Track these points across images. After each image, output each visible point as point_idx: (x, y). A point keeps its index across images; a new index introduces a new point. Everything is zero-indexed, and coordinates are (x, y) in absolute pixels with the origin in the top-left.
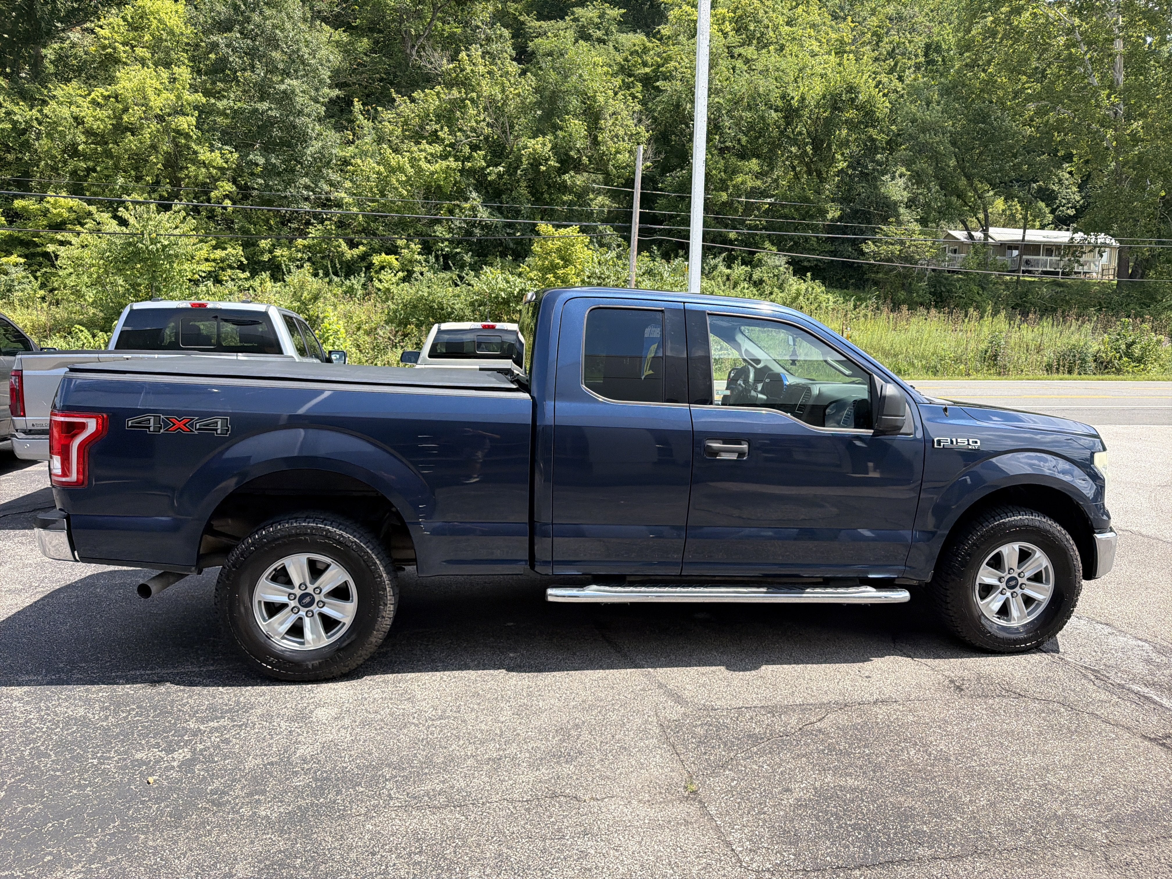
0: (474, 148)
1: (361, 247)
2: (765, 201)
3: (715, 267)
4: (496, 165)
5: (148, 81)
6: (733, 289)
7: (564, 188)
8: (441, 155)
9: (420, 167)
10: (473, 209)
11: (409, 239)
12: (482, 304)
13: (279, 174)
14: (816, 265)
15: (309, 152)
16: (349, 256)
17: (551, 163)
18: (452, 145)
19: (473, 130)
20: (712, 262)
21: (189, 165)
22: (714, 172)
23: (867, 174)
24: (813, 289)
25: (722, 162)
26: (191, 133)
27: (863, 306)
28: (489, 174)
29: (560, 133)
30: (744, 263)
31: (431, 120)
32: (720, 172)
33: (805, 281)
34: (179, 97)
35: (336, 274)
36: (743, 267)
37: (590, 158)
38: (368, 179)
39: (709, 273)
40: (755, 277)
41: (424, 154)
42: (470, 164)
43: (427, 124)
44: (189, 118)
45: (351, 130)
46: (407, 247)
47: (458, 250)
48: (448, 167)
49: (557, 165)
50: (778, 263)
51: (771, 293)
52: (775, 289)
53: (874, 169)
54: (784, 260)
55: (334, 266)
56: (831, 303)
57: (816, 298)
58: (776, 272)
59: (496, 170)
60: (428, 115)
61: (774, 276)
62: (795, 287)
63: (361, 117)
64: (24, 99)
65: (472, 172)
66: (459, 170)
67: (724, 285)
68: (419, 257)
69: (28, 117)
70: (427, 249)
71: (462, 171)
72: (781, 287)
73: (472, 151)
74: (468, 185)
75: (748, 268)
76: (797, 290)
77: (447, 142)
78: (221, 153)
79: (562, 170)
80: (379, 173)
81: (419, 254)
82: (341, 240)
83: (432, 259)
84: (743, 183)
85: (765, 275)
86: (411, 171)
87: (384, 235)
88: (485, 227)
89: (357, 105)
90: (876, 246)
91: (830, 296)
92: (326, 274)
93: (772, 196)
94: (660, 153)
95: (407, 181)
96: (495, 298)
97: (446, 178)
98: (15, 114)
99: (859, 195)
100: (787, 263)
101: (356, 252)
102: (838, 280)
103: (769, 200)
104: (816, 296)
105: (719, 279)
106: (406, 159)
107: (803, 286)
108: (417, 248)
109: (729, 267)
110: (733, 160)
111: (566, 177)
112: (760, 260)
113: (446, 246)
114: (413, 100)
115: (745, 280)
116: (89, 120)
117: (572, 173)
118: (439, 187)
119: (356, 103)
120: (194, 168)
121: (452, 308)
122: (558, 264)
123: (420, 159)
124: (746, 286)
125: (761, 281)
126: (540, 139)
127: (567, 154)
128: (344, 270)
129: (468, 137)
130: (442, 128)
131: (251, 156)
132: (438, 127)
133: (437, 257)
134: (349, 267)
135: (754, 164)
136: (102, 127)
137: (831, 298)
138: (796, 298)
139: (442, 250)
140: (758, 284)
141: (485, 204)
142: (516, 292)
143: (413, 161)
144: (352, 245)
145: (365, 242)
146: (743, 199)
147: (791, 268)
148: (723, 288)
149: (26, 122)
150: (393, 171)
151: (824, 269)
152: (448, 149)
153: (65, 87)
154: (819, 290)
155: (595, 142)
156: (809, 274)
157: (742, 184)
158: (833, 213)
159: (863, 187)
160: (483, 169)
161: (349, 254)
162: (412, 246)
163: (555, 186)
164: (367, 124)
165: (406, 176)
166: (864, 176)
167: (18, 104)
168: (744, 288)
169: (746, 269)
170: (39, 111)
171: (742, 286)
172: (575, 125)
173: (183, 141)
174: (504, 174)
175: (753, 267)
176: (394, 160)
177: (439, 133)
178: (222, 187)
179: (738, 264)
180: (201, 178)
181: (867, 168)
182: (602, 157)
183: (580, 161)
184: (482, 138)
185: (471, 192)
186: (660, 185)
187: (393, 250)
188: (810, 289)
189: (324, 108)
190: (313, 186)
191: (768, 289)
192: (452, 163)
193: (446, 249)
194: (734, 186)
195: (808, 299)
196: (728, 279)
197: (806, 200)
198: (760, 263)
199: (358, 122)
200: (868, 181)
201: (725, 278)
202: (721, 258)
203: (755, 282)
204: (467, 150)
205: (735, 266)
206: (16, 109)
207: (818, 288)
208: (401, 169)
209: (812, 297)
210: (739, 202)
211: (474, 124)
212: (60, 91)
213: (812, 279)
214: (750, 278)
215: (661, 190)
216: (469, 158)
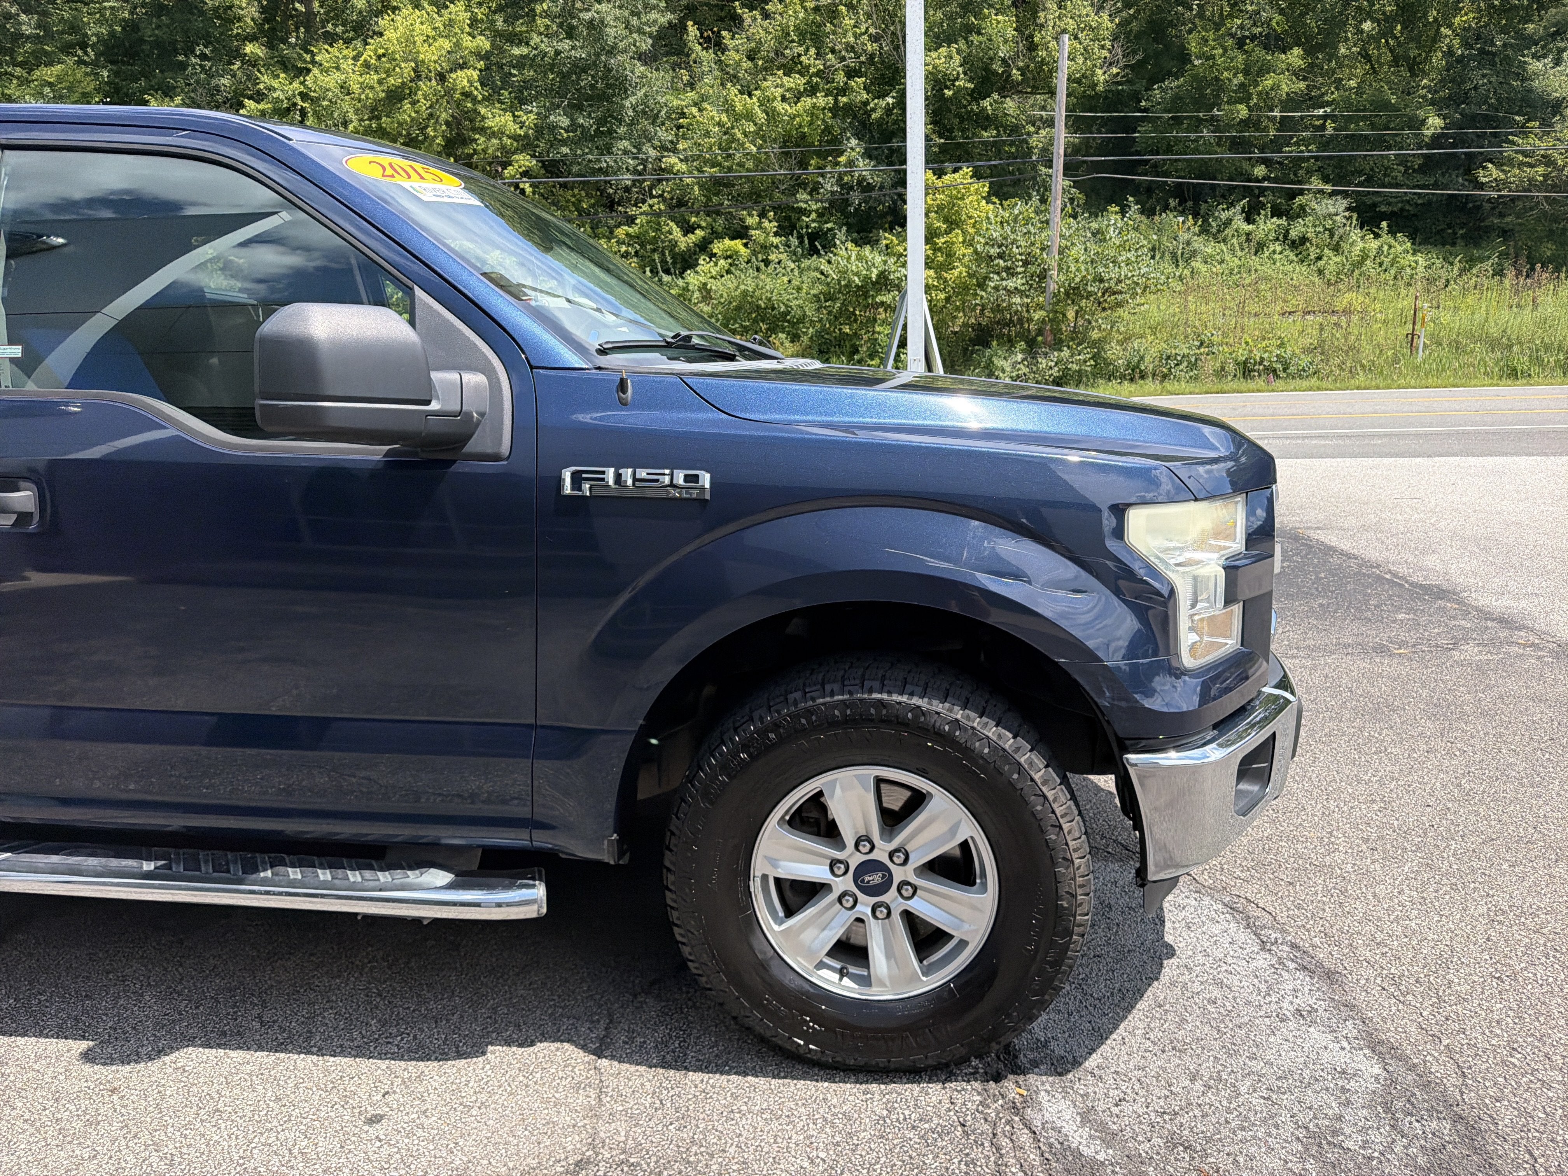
0: (851, 74)
1: (697, 232)
2: (1316, 113)
3: (1228, 222)
4: (883, 96)
5: (417, 26)
6: (1256, 253)
7: (985, 121)
8: (805, 89)
9: (774, 110)
10: (851, 163)
11: (762, 215)
12: (830, 297)
13: (592, 139)
14: (1402, 210)
15: (627, 104)
16: (683, 246)
17: (960, 83)
18: (819, 74)
19: (851, 48)
20: (1224, 215)
21: (477, 136)
22: (1226, 74)
23: (1494, 54)
24: (1390, 247)
25: (1241, 58)
26: (475, 93)
27: (1474, 271)
28: (874, 110)
29: (975, 38)
30: (1277, 212)
31: (793, 41)
32: (1235, 75)
33: (1377, 236)
34: (457, 45)
35: (667, 272)
36: (1275, 219)
37: (1023, 71)
38: (707, 134)
39: (1219, 231)
40: (1293, 234)
41: (780, 90)
42: (845, 99)
43: (786, 48)
44: (470, 72)
45: (686, 68)
46: (759, 226)
47: (829, 225)
48: (814, 106)
49: (970, 86)
50: (1332, 210)
51: (1319, 258)
52: (1326, 251)
53: (1505, 45)
54: (1342, 204)
55: (663, 261)
56: (1420, 269)
57: (1393, 262)
58: (1329, 224)
59: (883, 103)
60: (788, 34)
61: (1326, 229)
62: (1360, 245)
63: (698, 48)
64: (285, 69)
65: (848, 109)
66: (830, 110)
67: (1242, 249)
68: (776, 240)
69: (290, 93)
70: (787, 227)
71: (835, 110)
72: (1337, 249)
73: (849, 79)
74: (844, 130)
75: (1283, 221)
76: (1363, 250)
77: (812, 70)
78: (514, 116)
79: (979, 94)
80: (719, 124)
81: (776, 234)
82: (672, 224)
83: (794, 241)
84: (1275, 87)
85: (1311, 230)
86: (761, 116)
87: (730, 213)
88: (865, 187)
89: (692, 31)
90: (1503, 171)
91: (1420, 259)
92: (654, 272)
93: (1329, 104)
94: (1135, 52)
95: (756, 133)
96: (846, 286)
97: (811, 124)
98: (275, 89)
99: (1476, 88)
100: (1348, 209)
101: (692, 238)
102: (1438, 232)
103: (1321, 112)
104: (1394, 259)
105: (1235, 241)
106: (755, 99)
107: (1374, 244)
108: (771, 226)
109: (1249, 220)
110: (1260, 53)
111: (986, 103)
112: (1302, 207)
113: (813, 221)
114: (766, 16)
115: (1278, 239)
116: (355, 88)
117: (996, 96)
118: (803, 136)
119: (690, 29)
120: (483, 139)
121: (786, 306)
122: (939, 228)
123: (775, 98)
124: (1279, 249)
125: (1304, 240)
126: (943, 50)
127: (987, 68)
128: (678, 266)
129: (843, 59)
130: (807, 50)
131: (552, 117)
132: (801, 50)
133: (800, 237)
134: (684, 260)
135: (1295, 57)
136: (371, 95)
137: (1421, 261)
138: (1361, 263)
139: (807, 227)
140: (1298, 244)
141: (868, 154)
142: (874, 276)
143: (765, 103)
144: (688, 229)
145: (704, 224)
146: (1277, 113)
147: (1355, 216)
148: (1239, 253)
149: (288, 99)
150: (737, 118)
151: (1415, 215)
152: (815, 80)
153: (330, 49)
154: (1400, 249)
155: (1032, 47)
156: (1384, 224)
157: (1272, 89)
158: (1434, 123)
159: (1484, 76)
160: (866, 103)
161: (685, 242)
162: (766, 224)
163: (969, 119)
164: (707, 56)
165: (755, 125)
166: (1487, 57)
167: (278, 76)
168: (1274, 252)
169: (1280, 222)
170: (302, 83)
171: (1271, 249)
172: (998, 22)
173: (469, 105)
174: (894, 108)
175: (1291, 218)
176: (740, 102)
177: (803, 58)
178: (517, 161)
179: (1266, 216)
180: (490, 151)
181: (1493, 44)
182: (1041, 67)
183: (1010, 75)
184: (863, 58)
185: (848, 139)
186: (1143, 103)
187: (741, 233)
188: (1385, 248)
189: (650, 41)
190: (635, 151)
191: (1313, 252)
192: (821, 100)
193: (813, 225)
194: (1260, 94)
195: (1381, 265)
196: (1248, 240)
197: (1385, 105)
198: (1303, 211)
199: (694, 55)
200: (1494, 65)
201: (1244, 238)
202: (1238, 208)
203: (1294, 242)
204: (841, 77)
205: (1260, 219)
206: (275, 84)
207: (1401, 245)
208: (749, 116)
209: (1387, 261)
210: (1268, 117)
211: (852, 39)
212: (325, 54)
213: (1389, 232)
214: (1286, 236)
215: (1146, 110)
216: (844, 91)
